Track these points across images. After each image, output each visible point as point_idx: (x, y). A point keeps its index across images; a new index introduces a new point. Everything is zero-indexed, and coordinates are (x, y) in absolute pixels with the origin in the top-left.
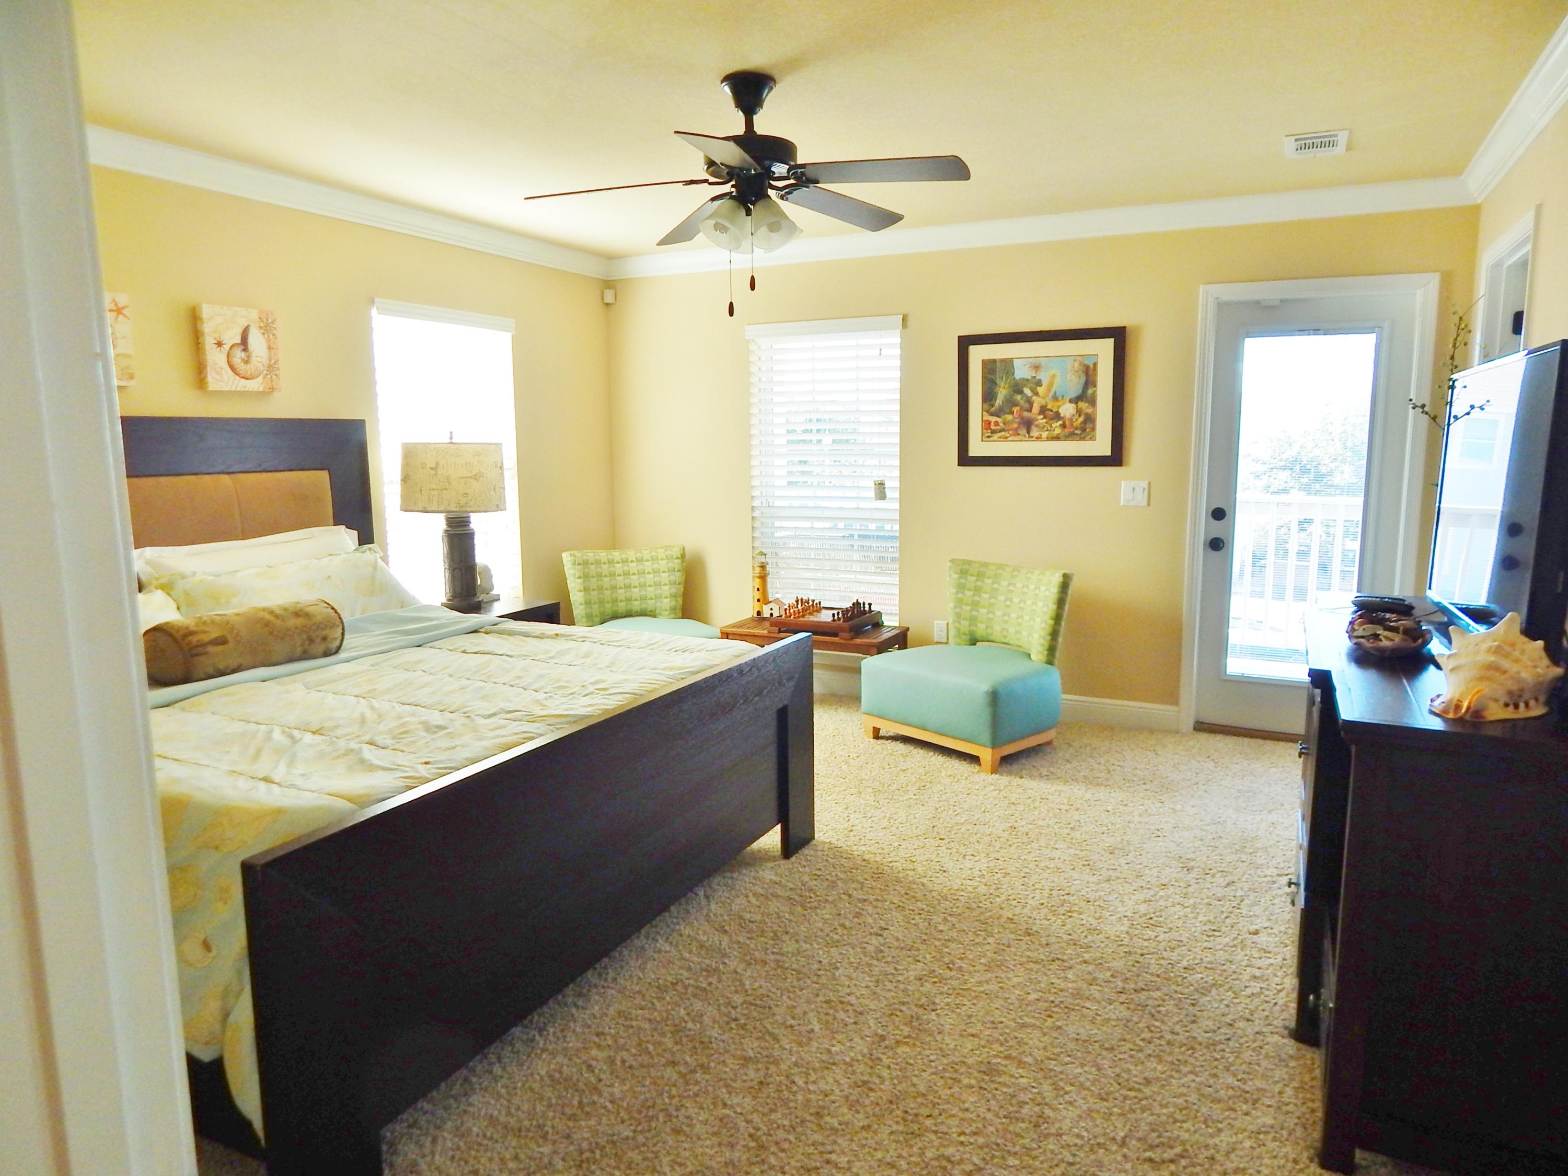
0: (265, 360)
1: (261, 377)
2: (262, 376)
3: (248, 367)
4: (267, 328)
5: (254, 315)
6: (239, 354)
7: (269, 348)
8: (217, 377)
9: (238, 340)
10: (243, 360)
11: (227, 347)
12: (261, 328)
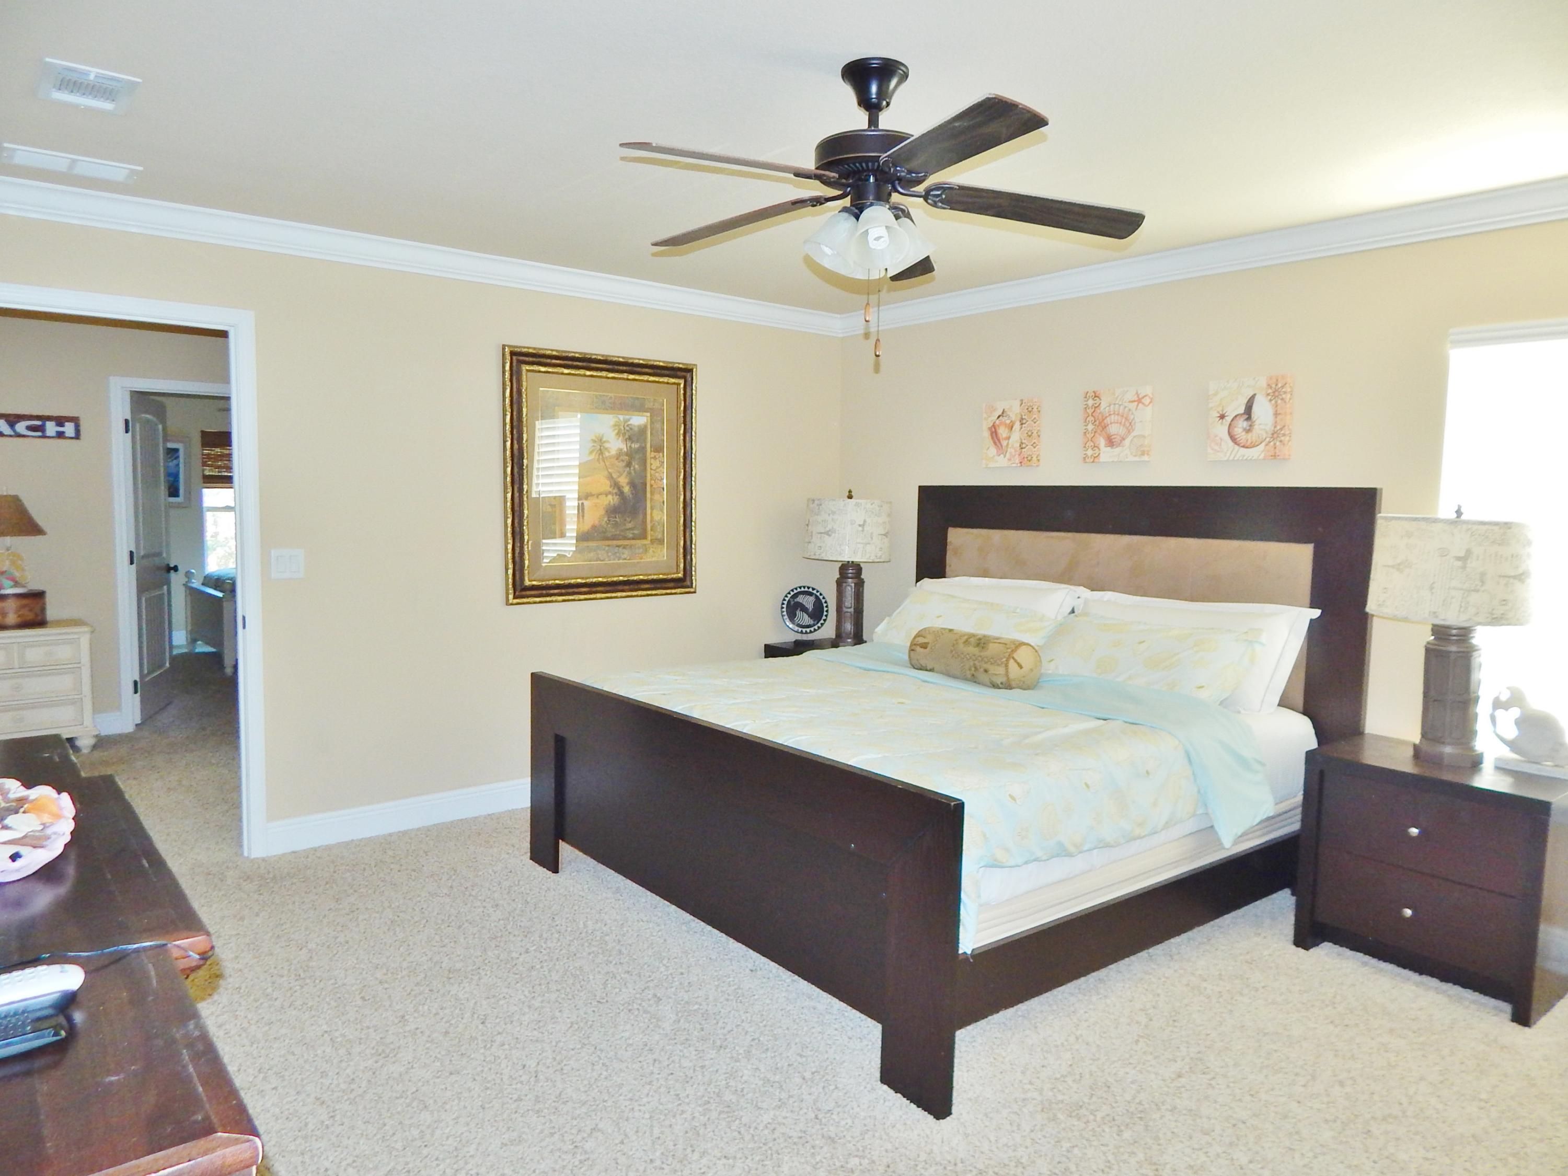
0: (1269, 427)
1: (1262, 446)
2: (1263, 444)
3: (1250, 435)
4: (1276, 392)
5: (1263, 382)
6: (1242, 424)
7: (1276, 414)
8: (1217, 448)
9: (1242, 410)
10: (1245, 429)
11: (1229, 419)
12: (1268, 395)
